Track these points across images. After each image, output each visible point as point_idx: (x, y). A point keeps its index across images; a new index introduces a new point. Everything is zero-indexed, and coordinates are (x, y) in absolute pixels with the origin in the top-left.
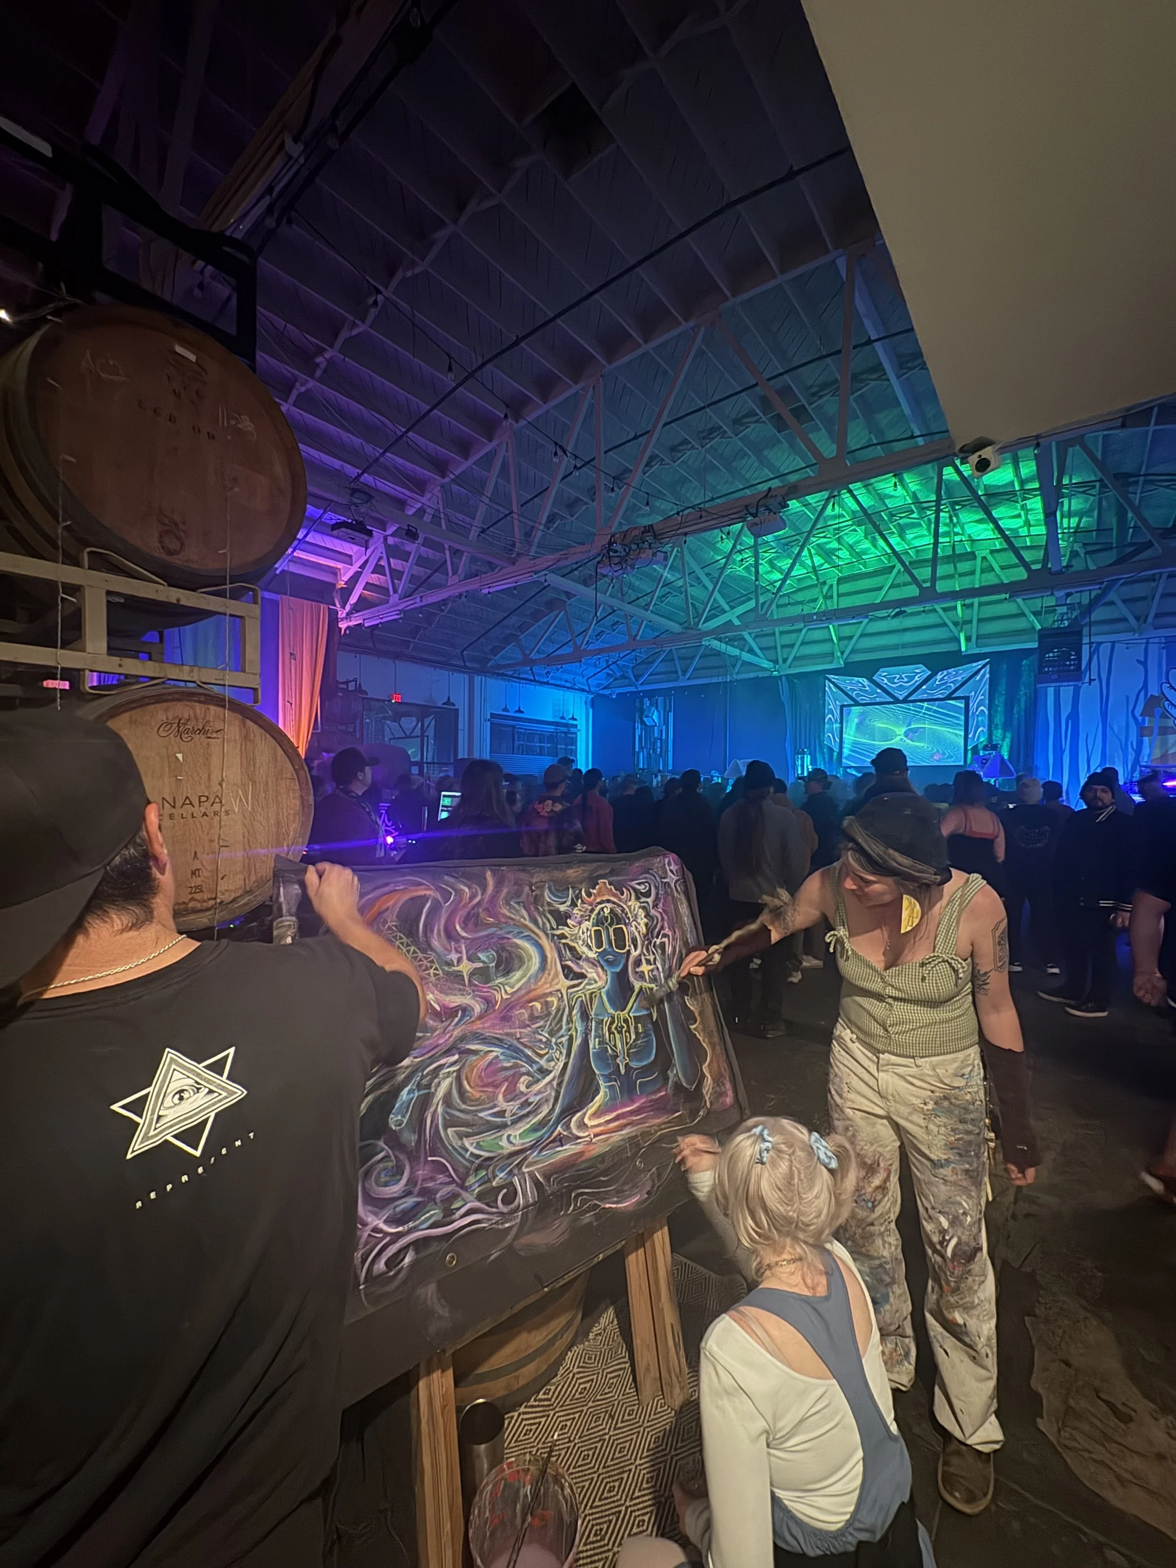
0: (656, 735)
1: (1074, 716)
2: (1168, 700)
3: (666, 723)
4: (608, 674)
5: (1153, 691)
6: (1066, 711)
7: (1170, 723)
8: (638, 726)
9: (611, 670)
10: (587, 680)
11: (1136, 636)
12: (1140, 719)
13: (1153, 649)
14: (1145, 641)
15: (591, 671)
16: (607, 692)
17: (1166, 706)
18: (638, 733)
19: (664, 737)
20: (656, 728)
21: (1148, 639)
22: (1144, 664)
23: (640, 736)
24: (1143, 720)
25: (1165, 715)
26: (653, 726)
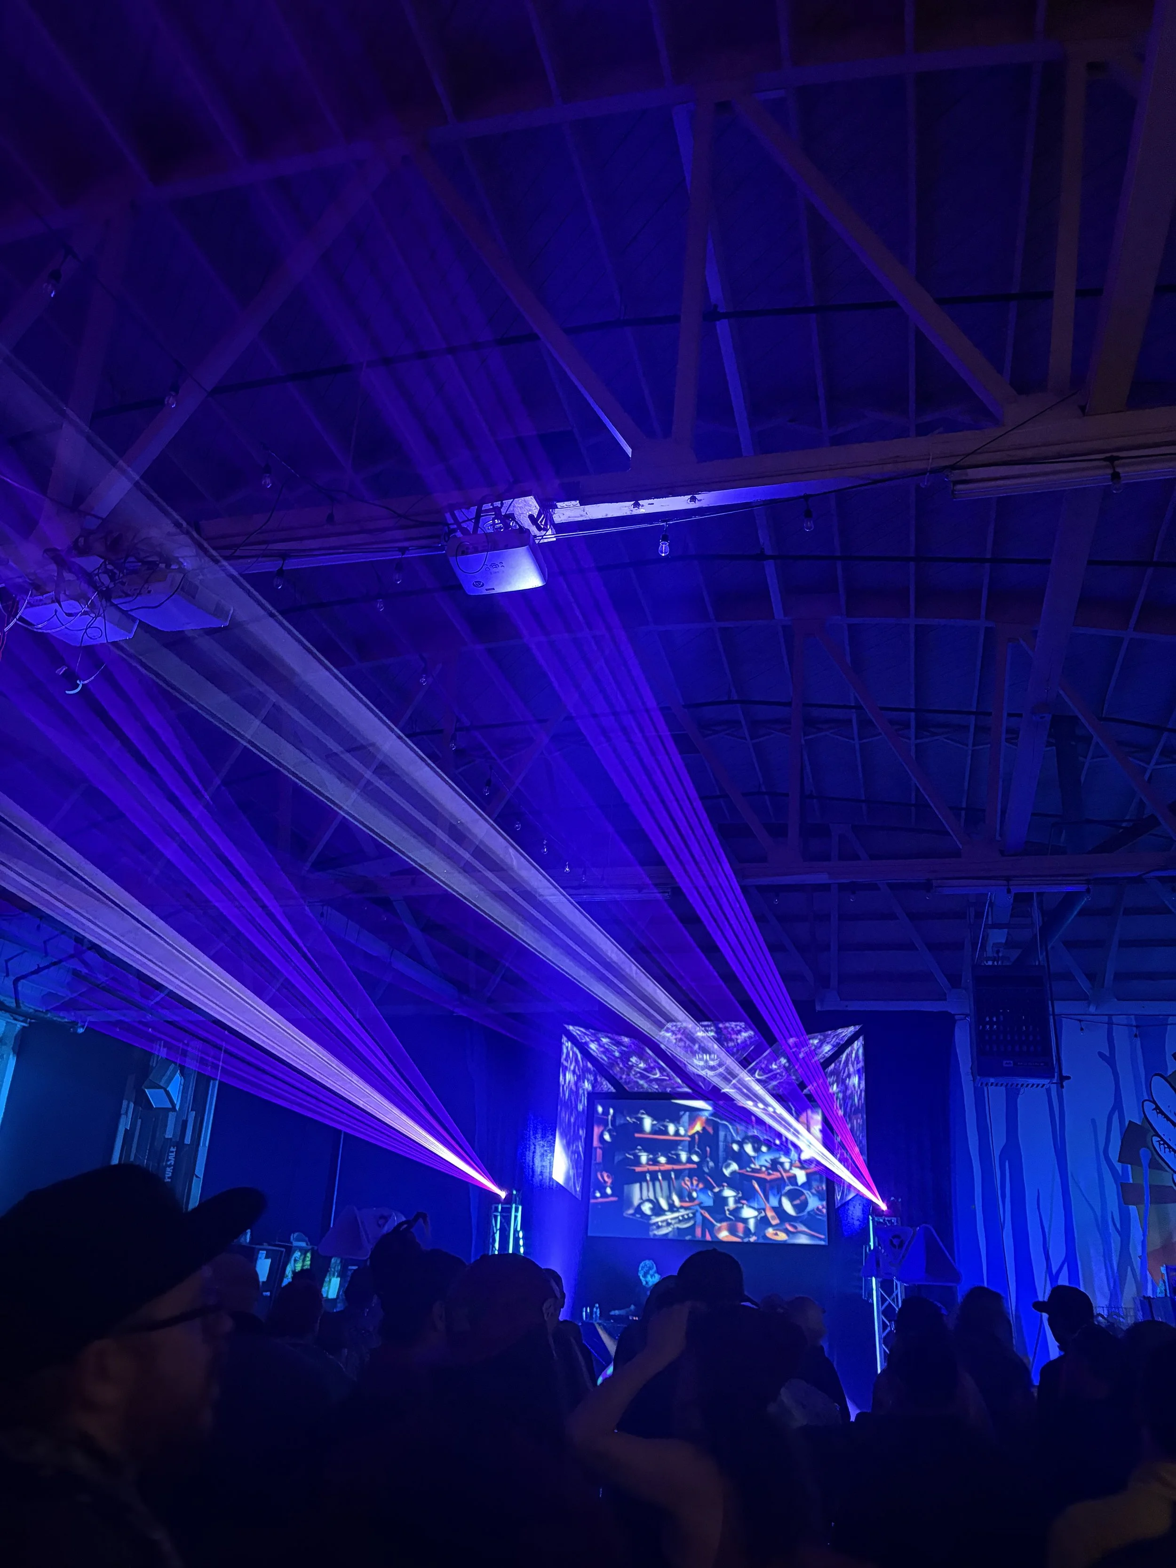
0: (169, 1135)
1: (1012, 1151)
2: (1158, 1135)
3: (199, 1105)
4: (75, 973)
5: (1132, 1116)
6: (998, 1141)
7: (1166, 1179)
8: (129, 1108)
9: (85, 963)
10: (16, 982)
11: (1092, 1009)
12: (1118, 1166)
13: (1121, 1036)
14: (1106, 1019)
15: (31, 962)
16: (63, 1018)
17: (1156, 1145)
18: (124, 1124)
19: (188, 1140)
20: (172, 1116)
21: (1110, 1016)
22: (1111, 1061)
23: (128, 1135)
24: (1125, 1170)
25: (1156, 1164)
26: (168, 1110)
